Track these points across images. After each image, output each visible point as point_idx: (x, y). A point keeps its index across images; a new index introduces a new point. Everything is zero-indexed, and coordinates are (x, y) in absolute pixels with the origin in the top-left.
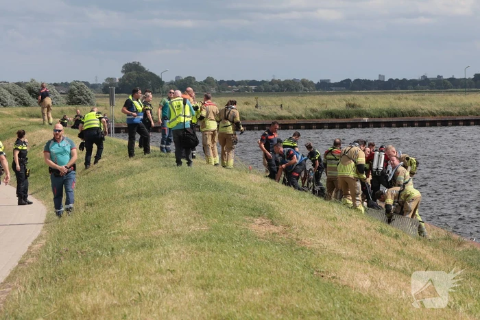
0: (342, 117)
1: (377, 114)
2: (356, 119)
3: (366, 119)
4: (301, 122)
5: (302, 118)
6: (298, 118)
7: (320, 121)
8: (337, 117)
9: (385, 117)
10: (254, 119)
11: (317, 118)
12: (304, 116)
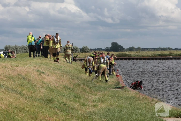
0: (163, 56)
1: (175, 55)
2: (168, 57)
3: (171, 57)
4: (150, 57)
5: (150, 56)
6: (149, 56)
7: (156, 57)
8: (162, 56)
9: (178, 56)
10: (134, 57)
11: (155, 56)
12: (151, 55)
